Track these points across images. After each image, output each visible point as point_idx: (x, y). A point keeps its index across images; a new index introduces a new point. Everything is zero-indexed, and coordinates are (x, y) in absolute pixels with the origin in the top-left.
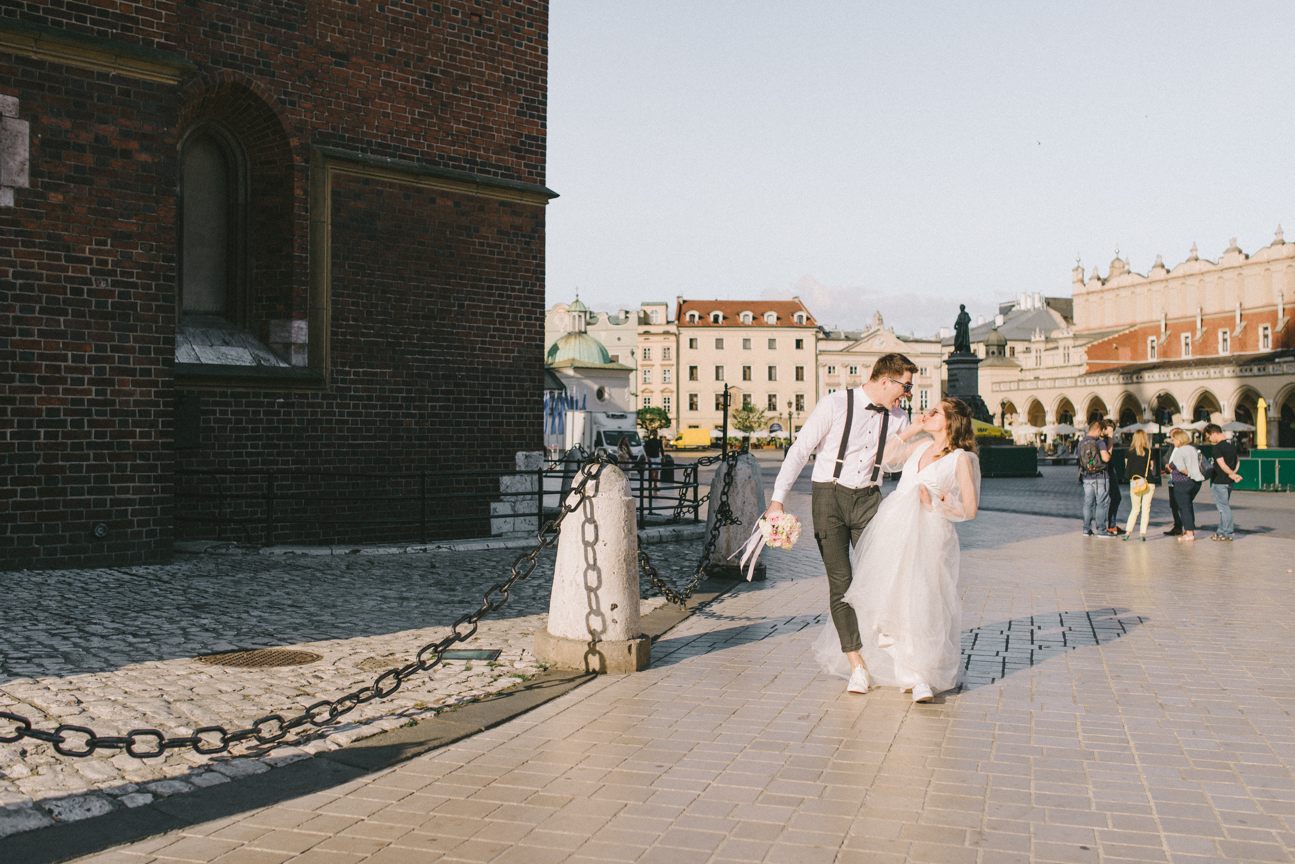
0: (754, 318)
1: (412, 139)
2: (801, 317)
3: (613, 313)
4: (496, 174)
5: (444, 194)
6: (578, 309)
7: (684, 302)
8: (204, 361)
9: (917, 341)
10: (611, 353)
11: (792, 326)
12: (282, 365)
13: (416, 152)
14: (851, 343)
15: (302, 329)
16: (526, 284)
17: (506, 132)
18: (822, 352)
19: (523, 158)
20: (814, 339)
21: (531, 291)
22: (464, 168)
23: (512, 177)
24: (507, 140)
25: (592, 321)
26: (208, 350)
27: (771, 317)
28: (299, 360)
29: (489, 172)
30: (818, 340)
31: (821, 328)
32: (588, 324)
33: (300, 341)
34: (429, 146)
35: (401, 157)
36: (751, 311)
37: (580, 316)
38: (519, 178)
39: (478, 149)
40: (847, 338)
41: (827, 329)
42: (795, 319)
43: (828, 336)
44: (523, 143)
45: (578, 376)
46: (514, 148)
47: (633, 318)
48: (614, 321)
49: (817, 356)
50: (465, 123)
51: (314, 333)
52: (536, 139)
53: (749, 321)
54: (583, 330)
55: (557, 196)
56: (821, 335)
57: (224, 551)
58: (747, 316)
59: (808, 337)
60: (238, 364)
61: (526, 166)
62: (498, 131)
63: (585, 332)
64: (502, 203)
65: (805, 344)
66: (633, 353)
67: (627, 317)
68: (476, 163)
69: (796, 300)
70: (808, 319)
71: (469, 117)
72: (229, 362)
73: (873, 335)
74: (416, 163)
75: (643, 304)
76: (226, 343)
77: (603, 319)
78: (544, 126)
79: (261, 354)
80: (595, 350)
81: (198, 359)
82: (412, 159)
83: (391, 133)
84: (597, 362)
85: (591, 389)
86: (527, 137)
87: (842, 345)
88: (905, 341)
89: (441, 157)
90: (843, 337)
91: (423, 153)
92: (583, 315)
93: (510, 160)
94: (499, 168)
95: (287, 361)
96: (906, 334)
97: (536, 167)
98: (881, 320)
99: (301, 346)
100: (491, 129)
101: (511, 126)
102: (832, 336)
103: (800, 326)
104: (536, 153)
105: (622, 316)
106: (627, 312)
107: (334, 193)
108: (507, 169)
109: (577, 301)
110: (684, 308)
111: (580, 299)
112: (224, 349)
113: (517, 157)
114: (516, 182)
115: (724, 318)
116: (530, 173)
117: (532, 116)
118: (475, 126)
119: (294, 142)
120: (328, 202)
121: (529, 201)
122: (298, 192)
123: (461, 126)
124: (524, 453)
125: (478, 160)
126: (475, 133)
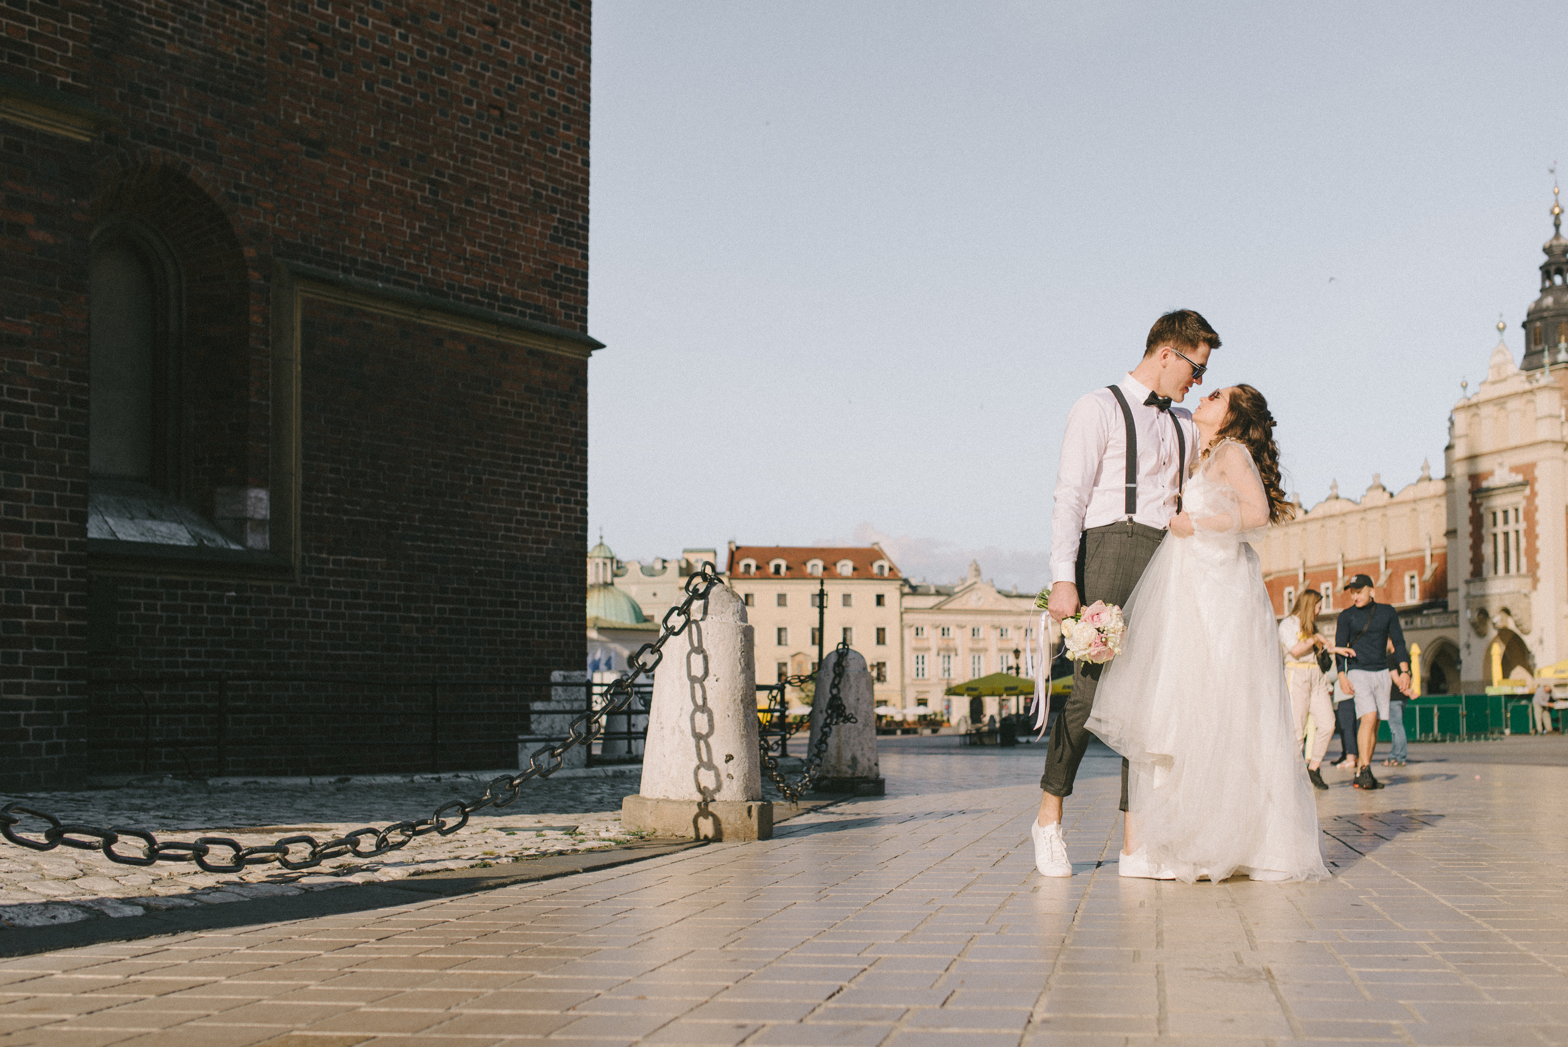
0: (825, 569)
1: (412, 261)
2: (882, 567)
3: (648, 560)
4: (522, 314)
5: (455, 335)
6: (603, 554)
7: (738, 548)
8: (120, 537)
9: (1020, 596)
10: (646, 612)
11: (871, 578)
12: (233, 547)
13: (418, 278)
14: (942, 598)
15: (261, 499)
16: (563, 457)
17: (536, 261)
18: (908, 610)
19: (559, 296)
20: (897, 594)
21: (569, 467)
22: (482, 304)
23: (544, 320)
24: (537, 271)
25: (620, 572)
26: (127, 523)
27: (845, 567)
28: (257, 541)
29: (513, 311)
30: (903, 595)
31: (906, 581)
32: (615, 575)
33: (258, 516)
34: (434, 272)
35: (397, 282)
36: (822, 559)
37: (605, 564)
38: (554, 321)
39: (500, 280)
40: (938, 593)
41: (914, 582)
42: (875, 569)
43: (915, 590)
44: (558, 277)
45: (603, 638)
46: (545, 283)
47: (673, 569)
48: (648, 571)
49: (902, 614)
50: (481, 246)
51: (278, 504)
52: (575, 272)
53: (819, 571)
54: (609, 580)
55: (601, 346)
56: (907, 589)
57: (156, 783)
58: (816, 566)
59: (891, 592)
60: (171, 542)
61: (562, 306)
62: (526, 259)
63: (612, 584)
64: (531, 352)
65: (887, 600)
67: (664, 568)
68: (496, 298)
69: (876, 547)
70: (891, 569)
71: (487, 237)
72: (158, 540)
73: (970, 588)
74: (416, 292)
75: (685, 551)
76: (153, 517)
77: (634, 570)
78: (586, 257)
79: (204, 532)
80: (626, 607)
81: (113, 534)
82: (411, 287)
83: (384, 251)
84: (627, 620)
85: (618, 655)
86: (564, 269)
87: (932, 601)
88: (1008, 596)
89: (451, 287)
90: (933, 591)
91: (426, 280)
92: (608, 562)
93: (542, 297)
94: (528, 306)
95: (241, 541)
96: (1008, 588)
97: (575, 309)
98: (978, 571)
99: (261, 523)
100: (516, 256)
101: (543, 254)
102: (920, 590)
103: (880, 577)
104: (575, 291)
105: (658, 566)
106: (664, 561)
107: (305, 324)
108: (538, 308)
109: (601, 544)
110: (737, 556)
111: (605, 541)
112: (150, 524)
113: (550, 294)
114: (548, 326)
115: (788, 568)
116: (568, 316)
117: (569, 243)
118: (496, 250)
119: (250, 252)
120: (298, 334)
121: (566, 352)
122: (255, 319)
123: (477, 249)
124: (562, 673)
125: (500, 294)
126: (496, 260)
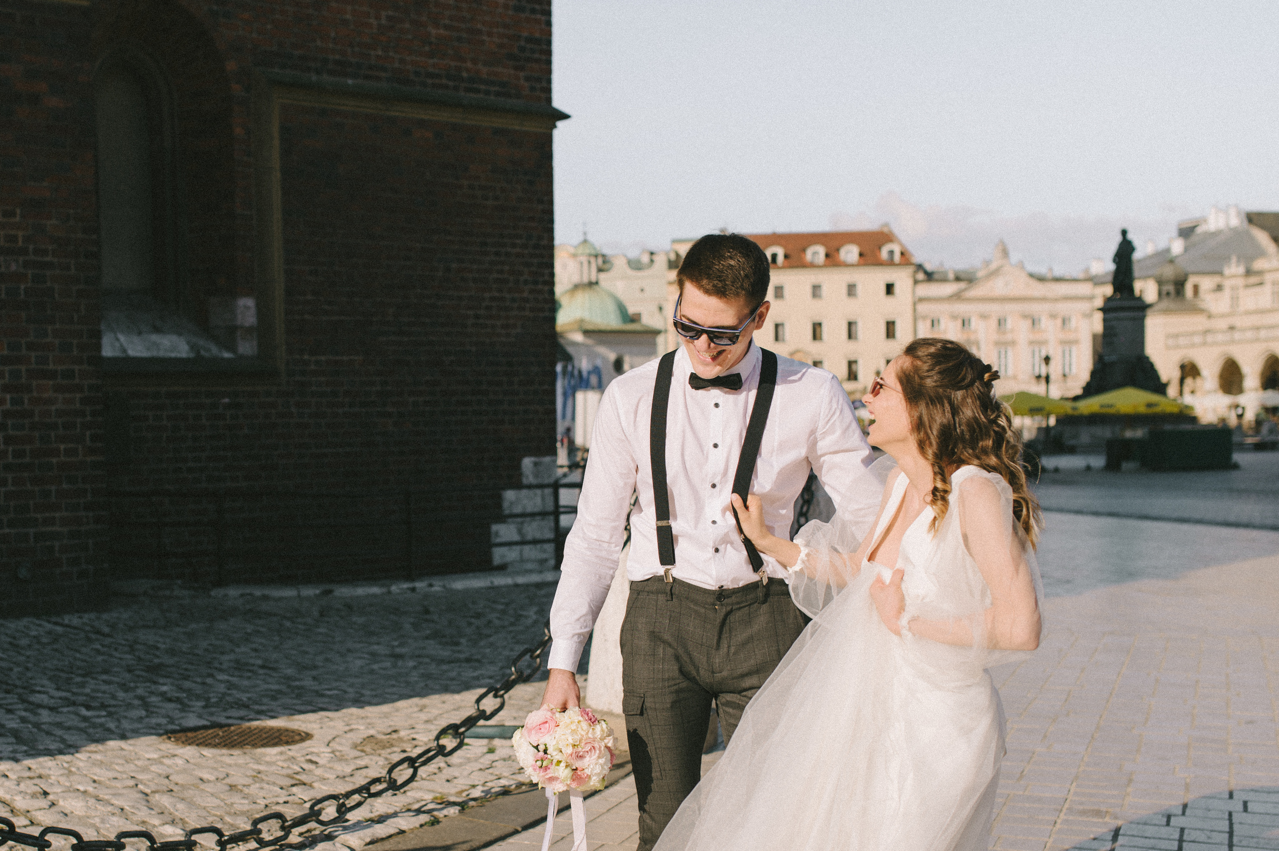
0: (827, 255)
1: (380, 53)
2: (891, 253)
3: (633, 254)
4: (487, 93)
5: (420, 123)
6: (588, 251)
8: (131, 353)
9: (1058, 280)
10: (632, 310)
11: (879, 263)
12: (227, 355)
13: (385, 70)
14: (962, 285)
15: (247, 308)
16: (530, 237)
17: (500, 35)
18: (921, 300)
19: (523, 68)
20: (910, 282)
21: (536, 246)
22: (447, 87)
23: (508, 95)
24: (501, 45)
25: (606, 267)
26: (136, 339)
27: (850, 253)
28: (247, 348)
29: (478, 91)
30: (916, 282)
31: (920, 267)
32: (600, 270)
33: (247, 325)
34: (401, 60)
35: (367, 77)
36: (823, 244)
37: (589, 262)
38: (519, 96)
39: (465, 60)
40: (958, 279)
41: (929, 267)
42: (884, 254)
43: (930, 277)
44: (522, 49)
45: (589, 341)
46: (510, 57)
47: (661, 261)
48: (635, 265)
49: (915, 304)
50: (446, 27)
51: (263, 312)
52: (538, 42)
53: (821, 258)
54: (594, 279)
55: (565, 116)
56: (921, 276)
58: (816, 253)
59: (902, 278)
60: (173, 355)
61: (527, 79)
62: (490, 34)
63: (597, 283)
64: (496, 131)
65: (897, 289)
66: (660, 309)
67: (652, 261)
68: (462, 79)
69: (885, 230)
70: (902, 254)
72: (161, 354)
73: (995, 273)
74: (385, 85)
75: (675, 241)
76: (157, 330)
77: (620, 264)
78: (549, 24)
79: (202, 342)
80: (611, 307)
81: (124, 351)
82: (380, 79)
83: (352, 46)
84: (613, 322)
85: (604, 359)
86: (529, 40)
87: (949, 289)
88: (1041, 279)
89: (417, 74)
90: (951, 276)
91: (393, 70)
92: (593, 260)
93: (506, 72)
94: (492, 83)
95: (232, 349)
96: (1042, 270)
97: (539, 80)
98: (1005, 253)
99: (249, 330)
100: (480, 32)
101: (506, 26)
102: (936, 276)
103: (890, 263)
104: (538, 61)
105: (645, 259)
106: (652, 254)
107: (283, 130)
108: (503, 84)
109: (585, 241)
111: (590, 238)
112: (154, 337)
113: (516, 68)
114: (513, 102)
115: (786, 256)
116: (532, 89)
117: (533, 11)
118: (460, 30)
119: (231, 66)
120: (276, 142)
121: (531, 127)
122: (238, 131)
123: (442, 31)
124: (533, 459)
125: (465, 75)
126: (459, 39)
